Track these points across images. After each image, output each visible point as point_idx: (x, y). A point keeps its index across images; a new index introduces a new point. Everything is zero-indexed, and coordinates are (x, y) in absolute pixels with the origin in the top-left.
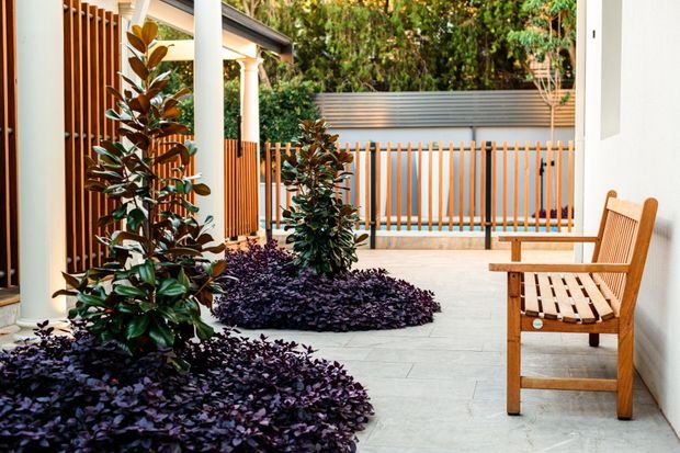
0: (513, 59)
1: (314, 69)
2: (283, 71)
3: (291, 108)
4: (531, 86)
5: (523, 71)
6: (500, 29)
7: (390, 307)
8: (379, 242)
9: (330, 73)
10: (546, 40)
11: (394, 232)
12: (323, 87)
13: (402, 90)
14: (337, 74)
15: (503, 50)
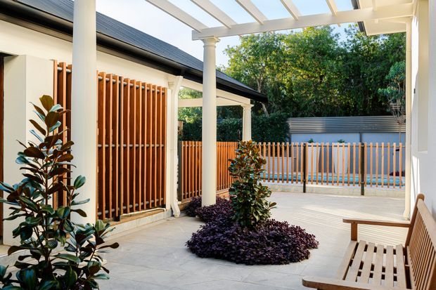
0: (381, 102)
1: (287, 107)
2: (274, 108)
3: (275, 124)
4: (390, 114)
5: (386, 107)
6: (374, 88)
7: (282, 250)
8: (307, 189)
9: (295, 109)
10: (397, 92)
11: (314, 185)
12: (291, 115)
13: (328, 116)
14: (298, 109)
15: (376, 98)
